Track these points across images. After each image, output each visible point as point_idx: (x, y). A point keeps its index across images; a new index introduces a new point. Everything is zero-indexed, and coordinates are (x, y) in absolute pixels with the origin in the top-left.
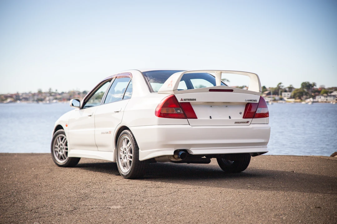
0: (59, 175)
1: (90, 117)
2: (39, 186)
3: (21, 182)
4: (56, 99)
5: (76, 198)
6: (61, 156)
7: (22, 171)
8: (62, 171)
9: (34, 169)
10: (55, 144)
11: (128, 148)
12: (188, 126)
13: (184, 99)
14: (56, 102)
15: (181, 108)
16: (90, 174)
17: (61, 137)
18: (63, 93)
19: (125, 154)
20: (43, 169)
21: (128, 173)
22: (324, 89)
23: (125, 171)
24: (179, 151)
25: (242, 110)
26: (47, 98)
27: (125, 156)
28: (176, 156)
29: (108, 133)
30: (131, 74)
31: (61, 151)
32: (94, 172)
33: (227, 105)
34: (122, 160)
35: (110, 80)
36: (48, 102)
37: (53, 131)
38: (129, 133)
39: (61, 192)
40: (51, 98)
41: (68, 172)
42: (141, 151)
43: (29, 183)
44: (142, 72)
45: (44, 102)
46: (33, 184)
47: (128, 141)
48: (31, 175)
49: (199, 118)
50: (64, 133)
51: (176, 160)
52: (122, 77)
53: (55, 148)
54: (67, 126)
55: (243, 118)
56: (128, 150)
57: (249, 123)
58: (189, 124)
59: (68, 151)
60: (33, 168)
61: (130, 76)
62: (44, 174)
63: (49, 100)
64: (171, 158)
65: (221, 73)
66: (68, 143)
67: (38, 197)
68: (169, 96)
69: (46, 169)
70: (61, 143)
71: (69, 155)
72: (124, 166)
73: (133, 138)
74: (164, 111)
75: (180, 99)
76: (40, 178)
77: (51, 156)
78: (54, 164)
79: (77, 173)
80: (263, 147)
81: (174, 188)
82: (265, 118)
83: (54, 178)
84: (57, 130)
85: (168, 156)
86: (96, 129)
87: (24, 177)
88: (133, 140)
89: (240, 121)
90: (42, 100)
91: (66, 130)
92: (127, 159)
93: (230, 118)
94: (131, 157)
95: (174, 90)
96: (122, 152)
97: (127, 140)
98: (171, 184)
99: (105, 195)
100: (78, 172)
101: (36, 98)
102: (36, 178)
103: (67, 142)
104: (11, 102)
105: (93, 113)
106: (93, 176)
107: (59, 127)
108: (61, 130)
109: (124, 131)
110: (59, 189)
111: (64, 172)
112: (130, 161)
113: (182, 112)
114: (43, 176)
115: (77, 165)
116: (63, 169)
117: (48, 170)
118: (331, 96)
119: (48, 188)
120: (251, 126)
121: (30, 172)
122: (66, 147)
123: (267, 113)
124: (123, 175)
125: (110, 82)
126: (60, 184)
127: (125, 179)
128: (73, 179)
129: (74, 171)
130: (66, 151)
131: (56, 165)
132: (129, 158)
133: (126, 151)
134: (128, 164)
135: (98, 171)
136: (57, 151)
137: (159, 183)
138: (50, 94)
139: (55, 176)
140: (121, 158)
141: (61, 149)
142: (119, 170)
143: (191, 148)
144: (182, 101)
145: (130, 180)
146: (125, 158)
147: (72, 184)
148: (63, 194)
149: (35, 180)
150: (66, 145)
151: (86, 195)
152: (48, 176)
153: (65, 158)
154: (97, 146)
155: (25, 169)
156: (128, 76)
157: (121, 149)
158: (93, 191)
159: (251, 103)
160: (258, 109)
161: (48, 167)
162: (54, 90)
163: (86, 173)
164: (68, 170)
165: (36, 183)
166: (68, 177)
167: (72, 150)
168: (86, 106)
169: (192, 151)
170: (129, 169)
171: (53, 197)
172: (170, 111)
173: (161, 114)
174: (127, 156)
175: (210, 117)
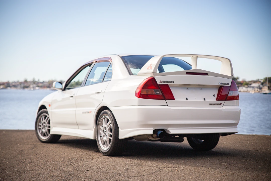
0: (42, 151)
1: (71, 98)
2: (24, 162)
3: (6, 158)
4: (38, 86)
5: (61, 177)
6: (44, 133)
7: (8, 147)
8: (45, 147)
9: (20, 145)
10: (39, 122)
11: (108, 127)
12: (166, 107)
13: (163, 81)
14: (38, 89)
15: (160, 89)
16: (71, 150)
17: (44, 116)
18: (44, 82)
19: (105, 133)
20: (28, 144)
21: (107, 151)
22: (245, 81)
23: (105, 148)
24: (158, 131)
25: (216, 92)
26: (31, 86)
27: (105, 134)
28: (155, 135)
29: (89, 113)
30: (110, 59)
31: (44, 128)
32: (74, 149)
33: (202, 87)
34: (101, 138)
35: (90, 65)
36: (32, 89)
37: (37, 110)
38: (109, 113)
39: (45, 170)
40: (35, 85)
41: (50, 148)
42: (121, 130)
43: (14, 160)
44: (121, 56)
45: (29, 89)
46: (18, 160)
47: (108, 121)
48: (17, 151)
49: (176, 100)
50: (47, 112)
51: (155, 139)
52: (102, 61)
53: (39, 125)
54: (50, 106)
55: (217, 100)
56: (107, 129)
57: (222, 105)
58: (167, 105)
59: (51, 129)
60: (18, 143)
61: (109, 60)
62: (29, 150)
63: (33, 87)
64: (150, 137)
65: (197, 57)
66: (51, 122)
67: (22, 175)
68: (149, 79)
69: (31, 145)
70: (44, 121)
71: (51, 133)
72: (104, 144)
73: (113, 118)
74: (144, 92)
75: (159, 81)
76: (25, 154)
77: (35, 133)
78: (38, 140)
79: (58, 149)
80: (234, 128)
81: (155, 167)
82: (235, 101)
83: (38, 155)
84: (41, 110)
85: (147, 135)
86: (77, 109)
87: (9, 153)
88: (113, 120)
89: (214, 103)
90: (27, 87)
91: (49, 109)
92: (107, 137)
93: (204, 100)
94: (111, 136)
95: (153, 73)
96: (102, 130)
97: (107, 119)
98: (150, 162)
99: (89, 174)
100: (60, 148)
101: (22, 85)
102: (21, 154)
103: (49, 121)
104: (3, 88)
105: (74, 94)
106: (74, 152)
107: (43, 107)
108: (45, 110)
109: (104, 111)
110: (43, 166)
111: (47, 148)
112: (110, 140)
113: (161, 94)
114: (28, 152)
115: (59, 141)
116: (45, 145)
117: (32, 146)
118: (250, 87)
119: (33, 165)
120: (224, 108)
121: (15, 148)
122: (49, 125)
123: (237, 96)
124: (102, 152)
125: (90, 66)
126: (44, 161)
127: (105, 157)
128: (55, 156)
129: (56, 147)
130: (49, 128)
131: (39, 141)
132: (109, 136)
133: (105, 129)
134: (108, 142)
135: (78, 148)
136: (41, 129)
137: (138, 161)
138: (34, 82)
139: (39, 152)
140: (101, 137)
141: (44, 126)
142: (99, 147)
143: (169, 128)
144: (161, 83)
145: (109, 157)
146: (105, 136)
147: (56, 161)
148: (47, 172)
149: (20, 156)
150: (49, 123)
151: (70, 173)
152: (32, 152)
153: (48, 135)
154: (77, 124)
155: (11, 144)
156: (107, 60)
157: (101, 128)
158: (77, 169)
159: (224, 86)
160: (230, 92)
161: (32, 143)
162: (36, 80)
163: (67, 149)
164: (50, 146)
165: (21, 159)
166: (51, 153)
167: (54, 128)
168: (67, 89)
169: (170, 130)
170: (108, 147)
171: (37, 176)
172: (150, 92)
173: (141, 95)
174: (107, 134)
175: (187, 99)
